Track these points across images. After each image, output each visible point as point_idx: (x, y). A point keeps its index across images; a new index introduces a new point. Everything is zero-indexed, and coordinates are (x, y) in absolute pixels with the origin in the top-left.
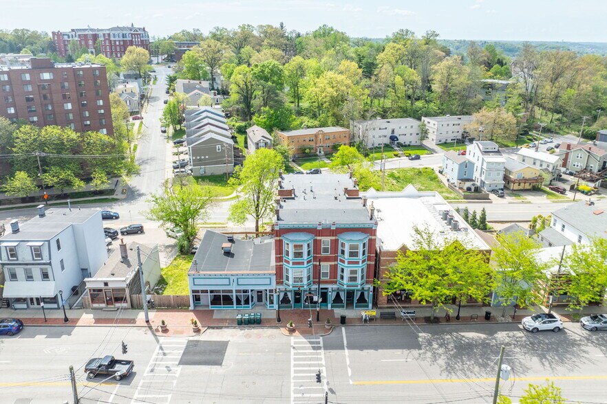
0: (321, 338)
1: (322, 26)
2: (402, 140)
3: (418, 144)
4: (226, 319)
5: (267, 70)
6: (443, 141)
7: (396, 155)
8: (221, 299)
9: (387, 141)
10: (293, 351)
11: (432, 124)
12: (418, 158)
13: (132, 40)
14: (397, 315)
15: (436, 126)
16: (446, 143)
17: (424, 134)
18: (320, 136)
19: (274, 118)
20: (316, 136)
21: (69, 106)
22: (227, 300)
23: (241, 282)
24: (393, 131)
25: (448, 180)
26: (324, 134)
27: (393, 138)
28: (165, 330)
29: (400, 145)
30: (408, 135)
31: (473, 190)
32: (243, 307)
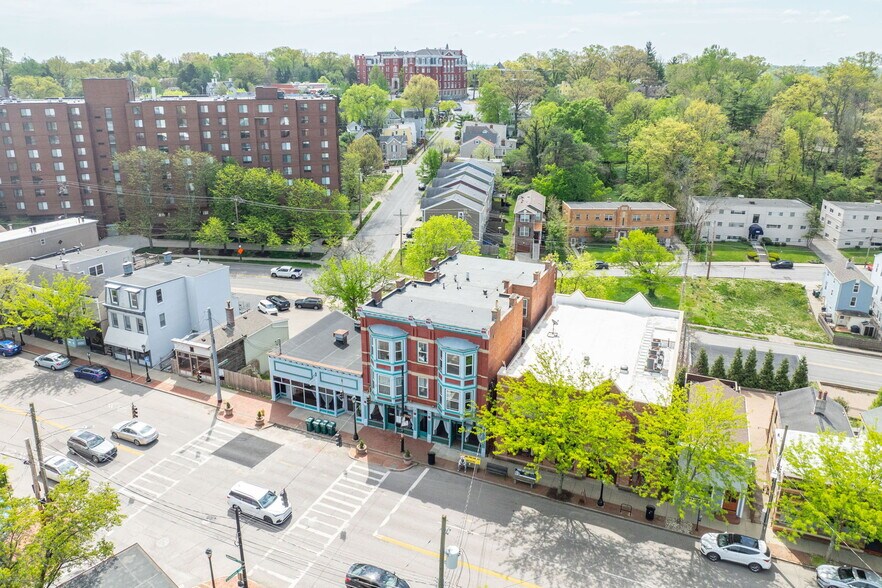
0: (389, 472)
1: (709, 48)
2: (770, 234)
3: (803, 243)
4: (300, 421)
5: (580, 112)
6: (854, 244)
7: (752, 258)
8: (305, 396)
9: (744, 233)
10: (342, 476)
11: (834, 214)
12: (789, 266)
13: (442, 67)
14: (509, 472)
15: (842, 217)
16: (857, 248)
17: (815, 227)
18: (624, 215)
19: (562, 181)
20: (617, 213)
21: (288, 146)
22: (310, 399)
23: (325, 377)
24: (756, 219)
25: (824, 309)
26: (631, 212)
27: (755, 232)
28: (229, 415)
29: (767, 243)
30: (784, 228)
31: (862, 332)
32: (326, 411)
